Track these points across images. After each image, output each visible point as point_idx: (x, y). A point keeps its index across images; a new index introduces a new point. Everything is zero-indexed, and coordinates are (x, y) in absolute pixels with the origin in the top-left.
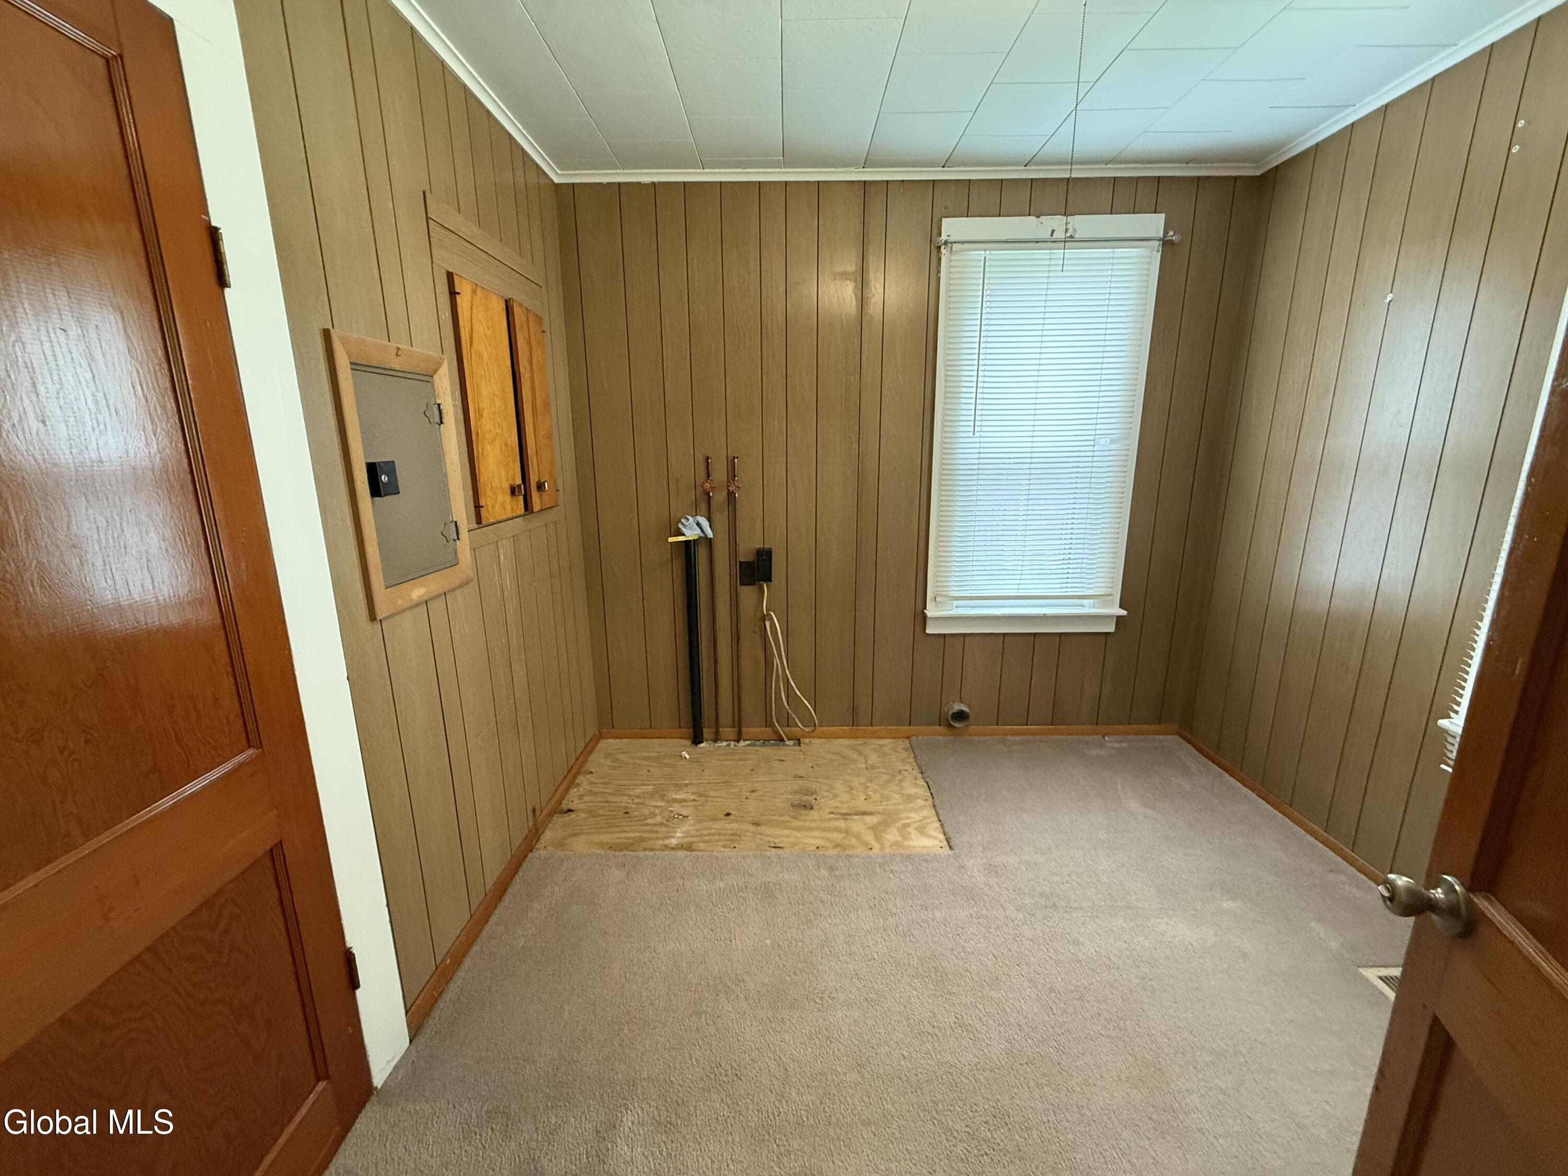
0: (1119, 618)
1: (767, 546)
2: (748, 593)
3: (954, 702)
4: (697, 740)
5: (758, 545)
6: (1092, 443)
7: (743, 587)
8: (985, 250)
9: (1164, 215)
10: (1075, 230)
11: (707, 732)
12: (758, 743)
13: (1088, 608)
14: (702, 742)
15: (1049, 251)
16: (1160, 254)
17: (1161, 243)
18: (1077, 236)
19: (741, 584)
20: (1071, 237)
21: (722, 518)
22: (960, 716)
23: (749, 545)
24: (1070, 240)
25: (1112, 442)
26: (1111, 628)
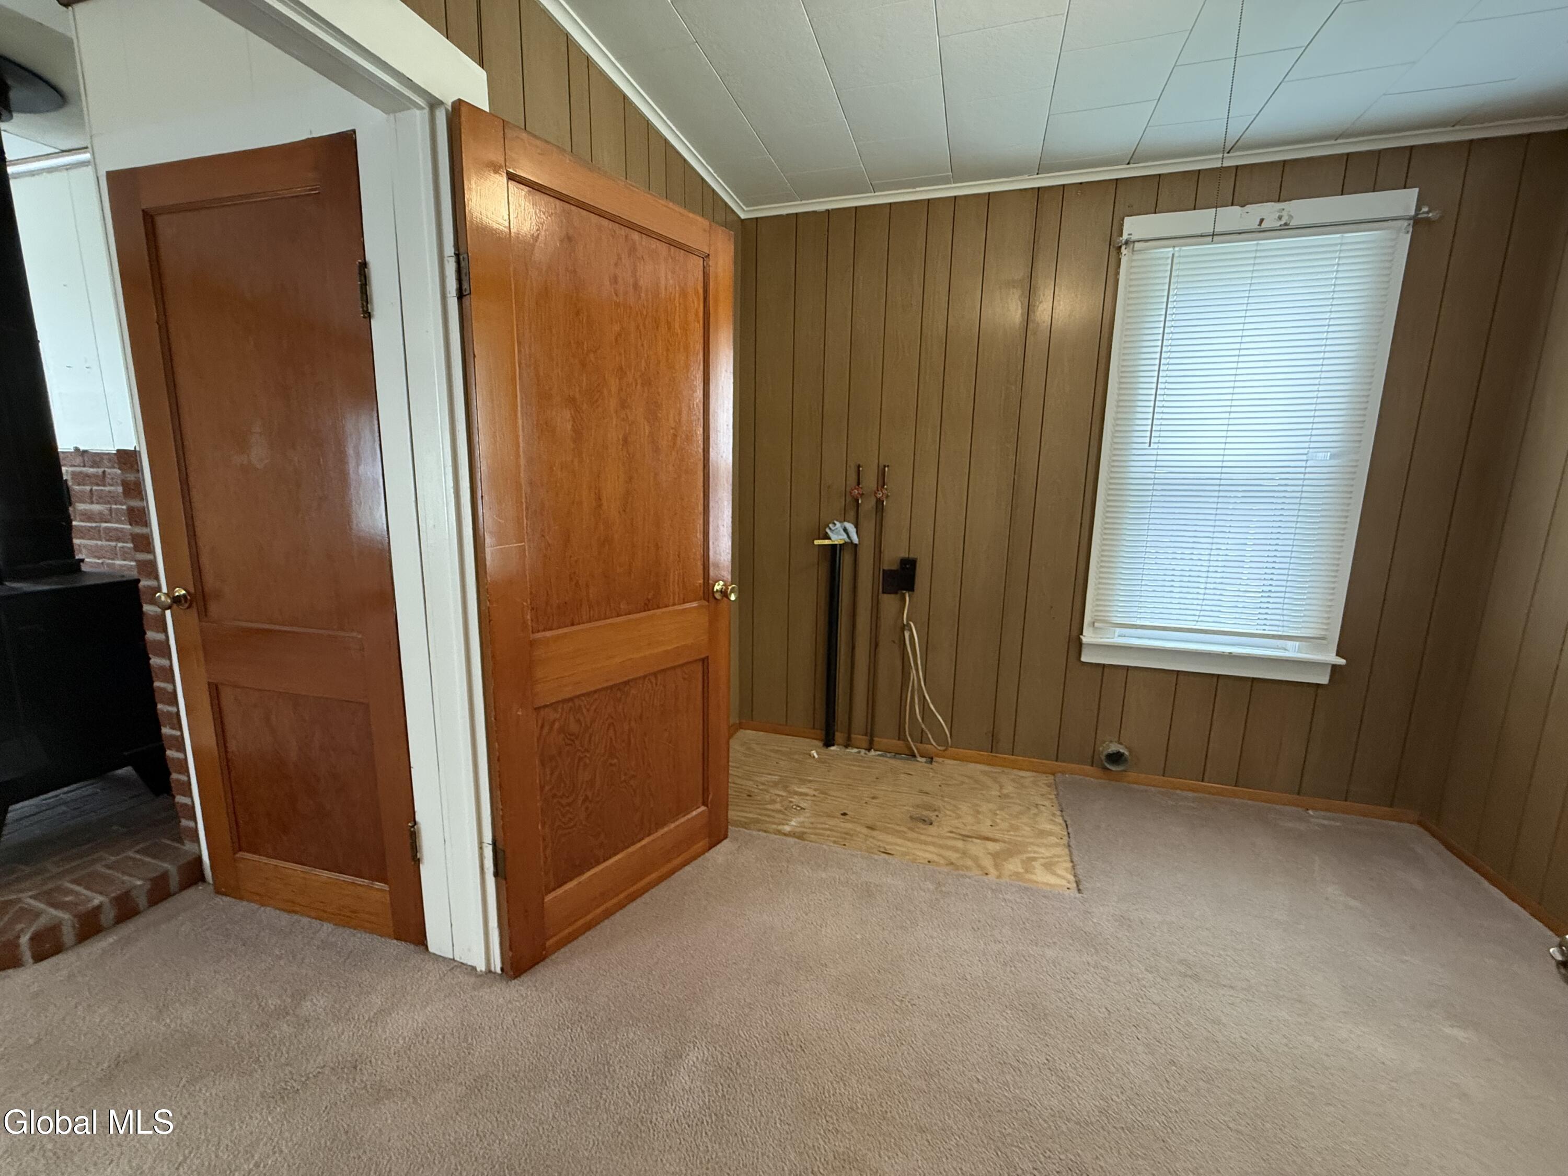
0: (1334, 667)
1: (912, 556)
2: (889, 601)
3: (1111, 742)
4: (828, 742)
5: (904, 554)
6: (1304, 457)
7: (885, 595)
8: (1174, 247)
9: (1417, 190)
10: (1291, 217)
11: (839, 736)
12: (888, 755)
13: (1292, 651)
14: (833, 745)
15: (1255, 242)
16: (1409, 236)
17: (1412, 222)
18: (1293, 223)
19: (884, 592)
20: (1286, 224)
21: (869, 525)
22: (1116, 758)
23: (893, 554)
24: (1286, 228)
25: (1333, 456)
26: (1324, 680)
